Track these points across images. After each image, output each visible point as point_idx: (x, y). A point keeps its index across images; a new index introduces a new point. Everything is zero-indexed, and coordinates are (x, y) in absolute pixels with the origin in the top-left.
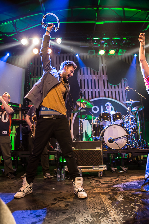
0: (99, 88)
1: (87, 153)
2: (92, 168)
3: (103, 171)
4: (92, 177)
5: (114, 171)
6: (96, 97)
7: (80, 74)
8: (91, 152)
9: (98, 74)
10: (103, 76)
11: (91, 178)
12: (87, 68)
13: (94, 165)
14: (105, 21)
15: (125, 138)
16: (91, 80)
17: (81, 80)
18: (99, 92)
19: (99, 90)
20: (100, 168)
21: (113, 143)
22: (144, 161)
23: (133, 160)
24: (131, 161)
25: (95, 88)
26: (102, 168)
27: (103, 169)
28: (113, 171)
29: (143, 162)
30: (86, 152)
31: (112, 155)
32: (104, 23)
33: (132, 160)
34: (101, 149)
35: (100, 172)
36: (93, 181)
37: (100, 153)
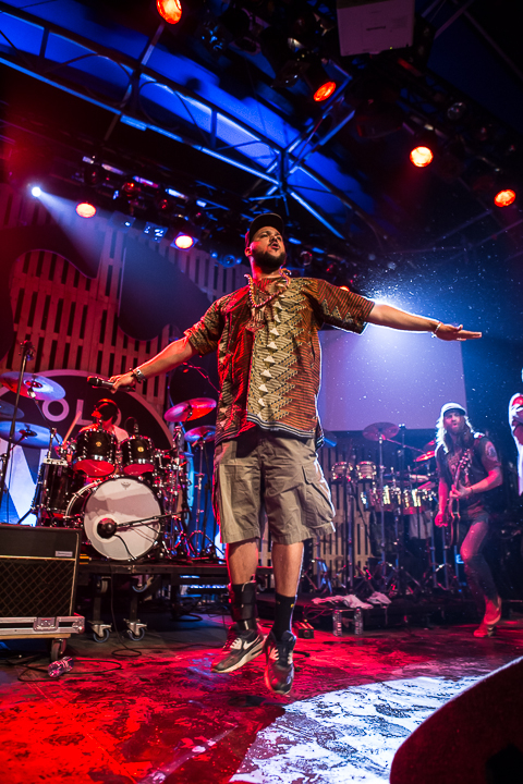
0: (82, 336)
1: (21, 571)
2: (30, 625)
3: (68, 636)
4: (25, 659)
5: (101, 634)
6: (65, 367)
7: (25, 270)
8: (35, 566)
9: (88, 288)
10: (106, 299)
11: (21, 664)
12: (54, 258)
13: (38, 616)
14: (152, 124)
15: (154, 524)
16: (61, 303)
17: (22, 293)
18: (80, 349)
19: (81, 342)
20: (62, 624)
21: (114, 538)
22: (188, 601)
23: (154, 597)
24: (149, 601)
25: (70, 333)
26: (69, 624)
27: (71, 630)
28: (97, 636)
29: (185, 604)
30: (17, 565)
31: (105, 580)
32: (148, 129)
33: (150, 598)
34: (74, 557)
35: (56, 640)
36: (32, 673)
37: (67, 571)
